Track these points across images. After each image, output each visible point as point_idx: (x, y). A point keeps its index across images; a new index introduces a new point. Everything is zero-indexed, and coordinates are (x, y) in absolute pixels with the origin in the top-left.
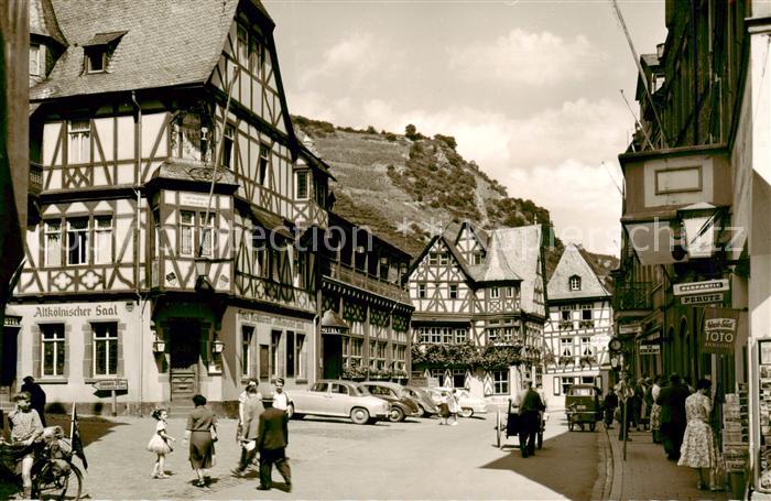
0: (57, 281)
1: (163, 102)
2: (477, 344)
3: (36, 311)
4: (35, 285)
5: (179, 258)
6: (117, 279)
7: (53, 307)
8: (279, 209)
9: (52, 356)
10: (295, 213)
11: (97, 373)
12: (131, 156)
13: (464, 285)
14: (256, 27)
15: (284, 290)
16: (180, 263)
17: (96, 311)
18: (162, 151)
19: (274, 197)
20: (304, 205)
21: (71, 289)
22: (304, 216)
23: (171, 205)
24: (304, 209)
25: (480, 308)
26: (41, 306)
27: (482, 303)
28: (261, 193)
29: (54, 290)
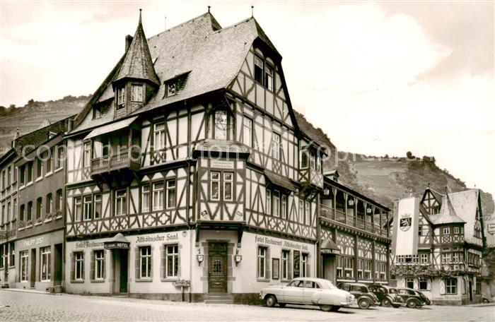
0: (147, 221)
1: (203, 105)
2: (435, 263)
3: (137, 239)
4: (136, 224)
5: (210, 201)
6: (177, 217)
7: (145, 236)
8: (287, 173)
9: (145, 266)
10: (300, 177)
11: (168, 275)
12: (186, 141)
13: (426, 227)
14: (268, 59)
15: (291, 225)
16: (210, 204)
17: (166, 238)
18: (202, 136)
19: (283, 166)
20: (305, 172)
21: (154, 225)
22: (305, 178)
23: (205, 168)
24: (305, 174)
25: (437, 241)
26: (139, 236)
27: (438, 238)
28: (273, 163)
29: (146, 226)
